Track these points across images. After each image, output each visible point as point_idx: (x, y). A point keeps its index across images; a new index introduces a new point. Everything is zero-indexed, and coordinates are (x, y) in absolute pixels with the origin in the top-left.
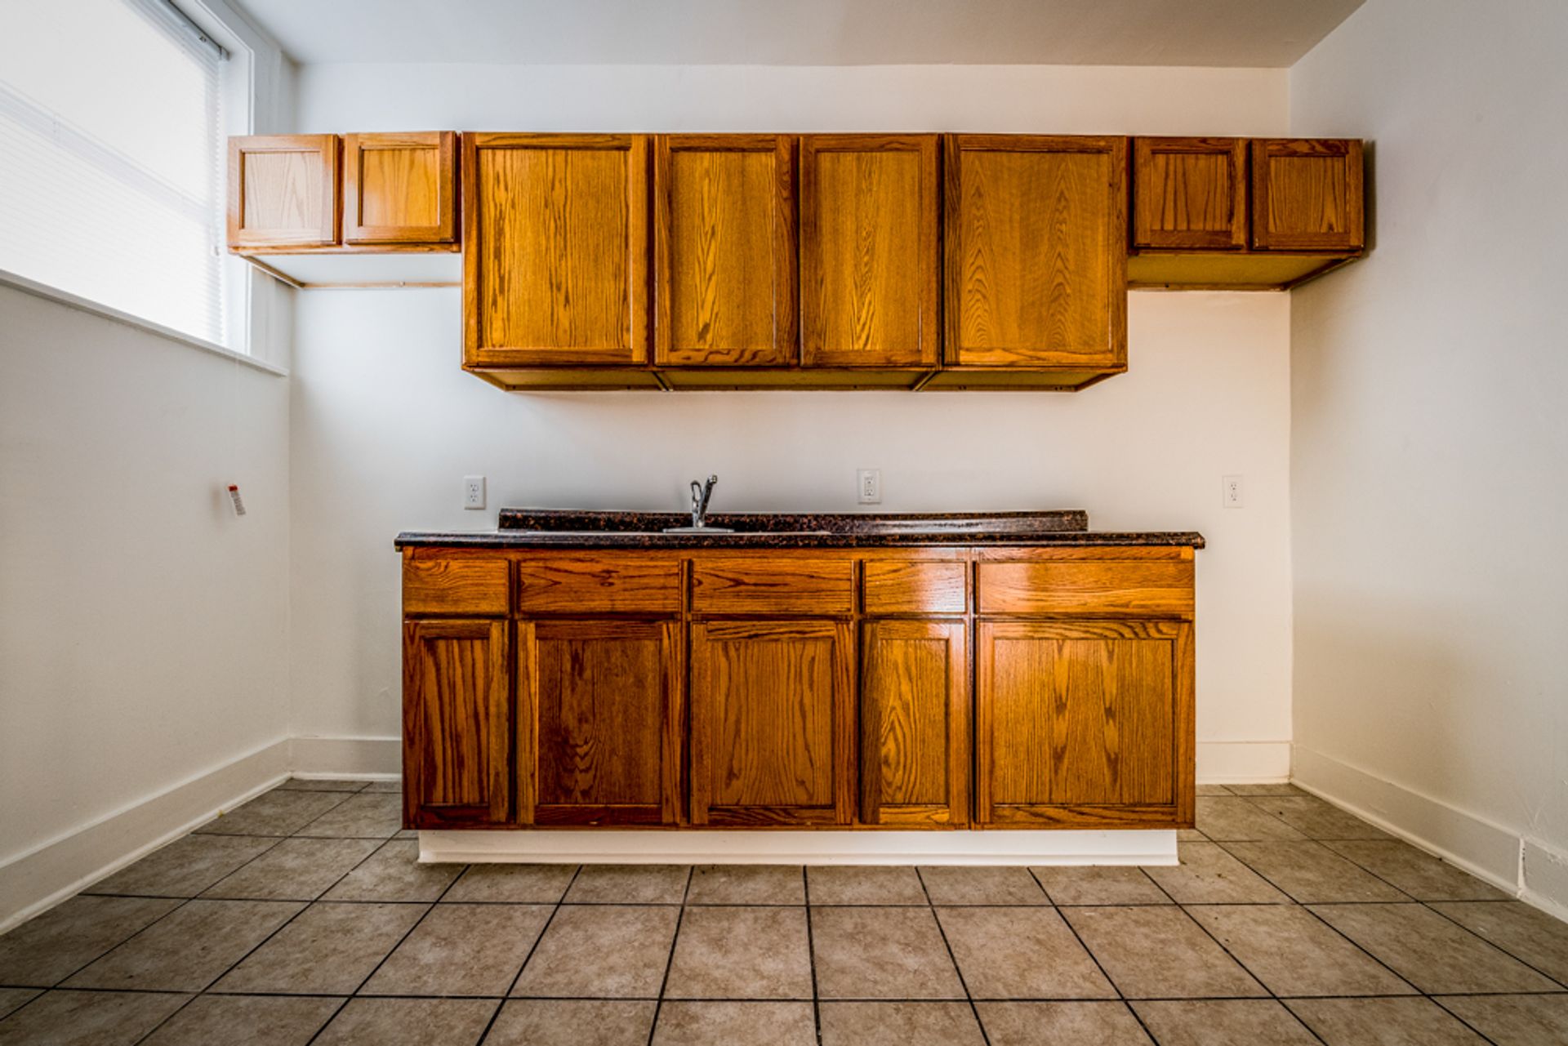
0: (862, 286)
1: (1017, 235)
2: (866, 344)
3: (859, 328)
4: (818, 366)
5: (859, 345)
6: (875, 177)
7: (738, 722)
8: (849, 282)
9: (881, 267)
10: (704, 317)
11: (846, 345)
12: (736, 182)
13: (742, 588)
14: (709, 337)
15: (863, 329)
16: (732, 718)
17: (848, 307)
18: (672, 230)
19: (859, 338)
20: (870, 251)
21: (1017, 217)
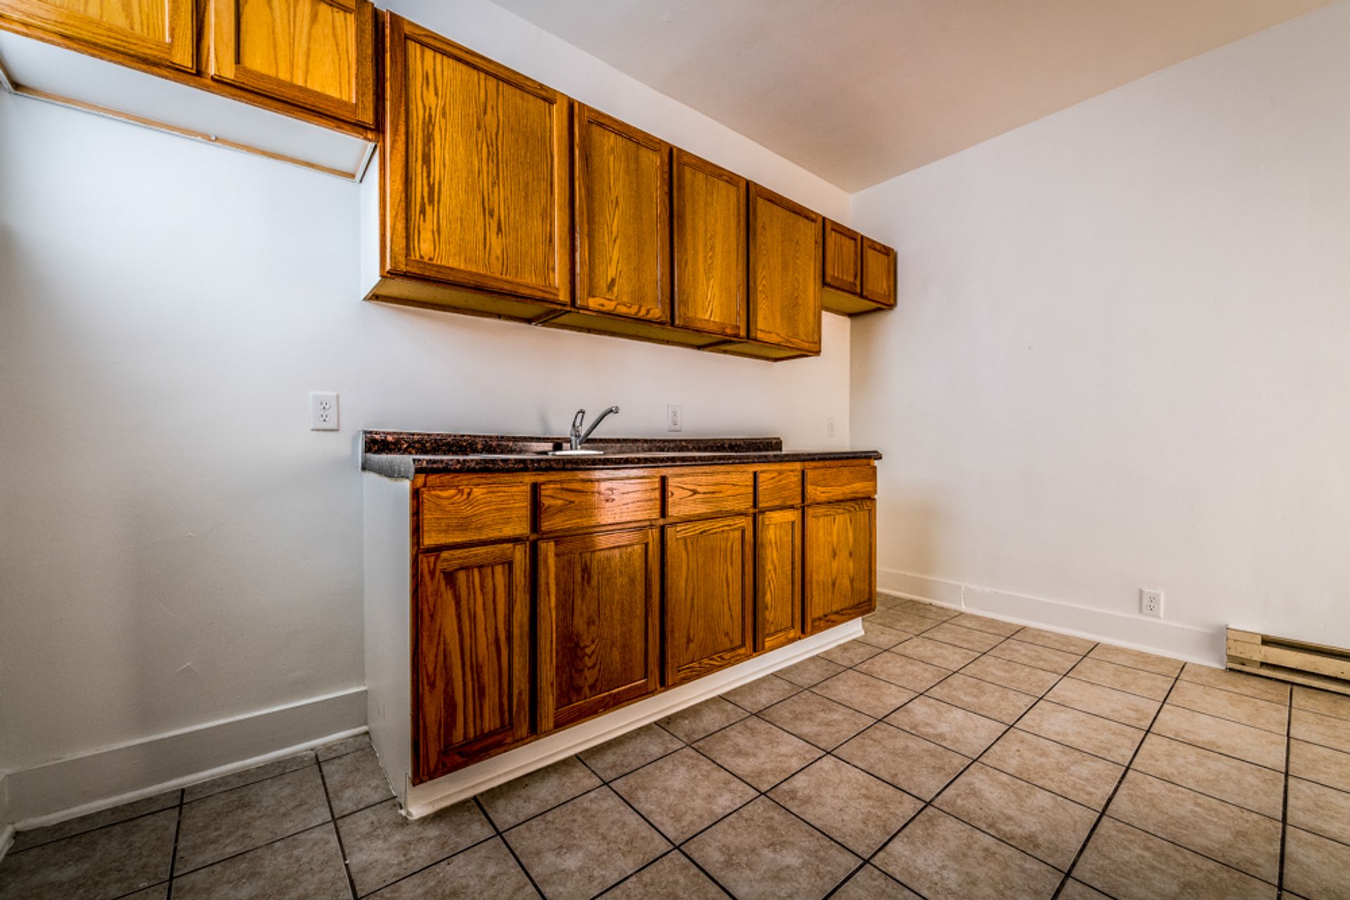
0: (708, 272)
1: (780, 260)
2: (710, 316)
3: (707, 303)
4: (685, 328)
5: (707, 317)
6: (715, 195)
7: (692, 599)
8: (701, 268)
9: (718, 261)
10: (612, 273)
11: (700, 316)
12: (632, 166)
13: (697, 496)
14: (615, 289)
15: (709, 305)
16: (689, 596)
17: (701, 287)
18: (590, 192)
19: (707, 311)
20: (712, 248)
21: (780, 248)
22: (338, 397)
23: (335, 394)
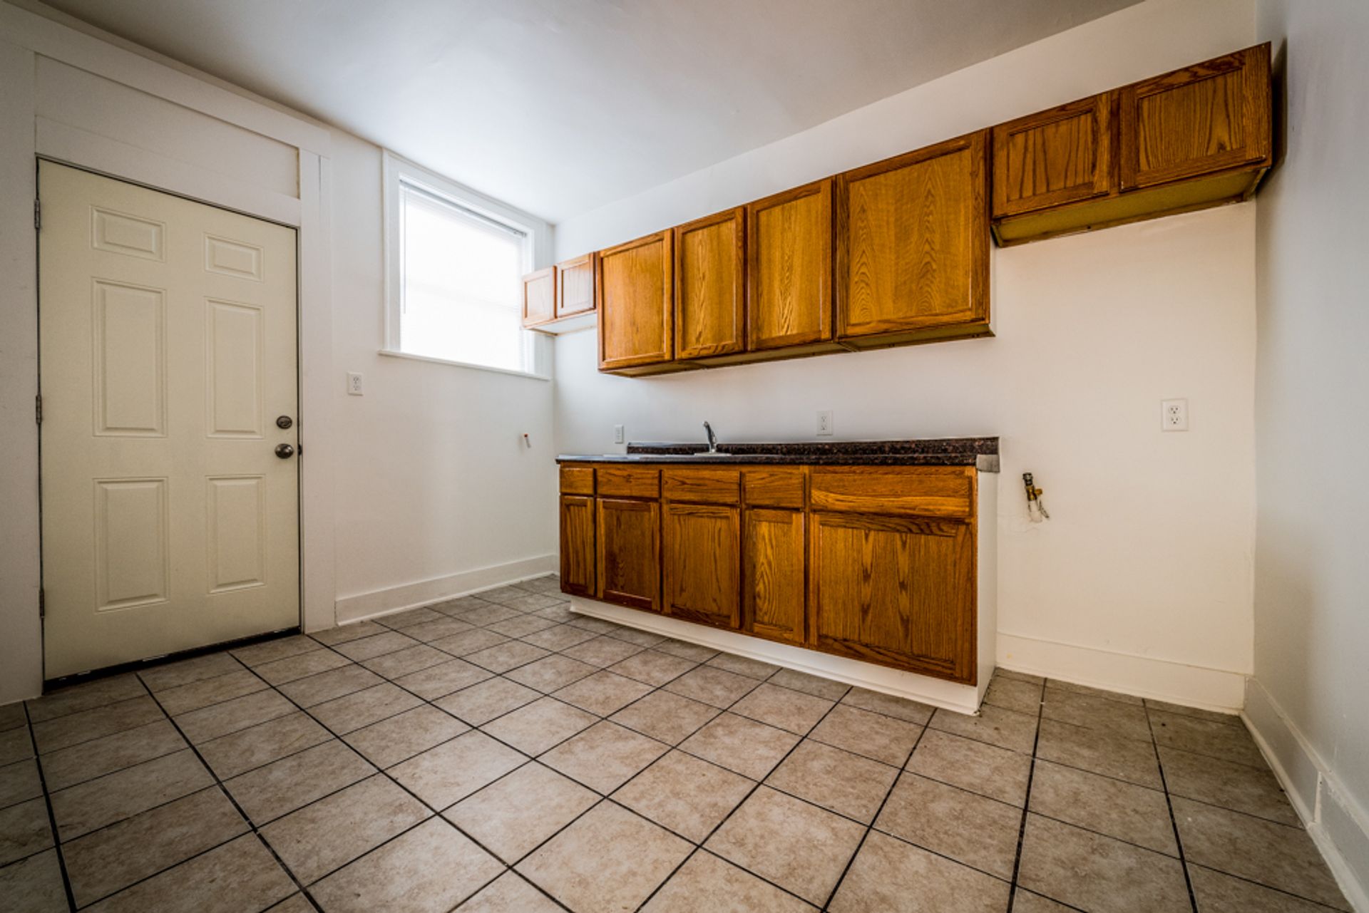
0: (784, 294)
1: (892, 233)
2: (787, 331)
3: (783, 320)
4: (758, 350)
5: (782, 333)
6: (793, 218)
7: (685, 561)
8: (777, 292)
9: (796, 279)
10: (699, 328)
11: (775, 334)
12: (715, 243)
13: (686, 486)
14: (701, 340)
15: (785, 322)
16: (682, 557)
17: (776, 308)
18: (683, 280)
19: (783, 327)
20: (790, 269)
21: (892, 219)
22: (623, 428)
23: (620, 426)
